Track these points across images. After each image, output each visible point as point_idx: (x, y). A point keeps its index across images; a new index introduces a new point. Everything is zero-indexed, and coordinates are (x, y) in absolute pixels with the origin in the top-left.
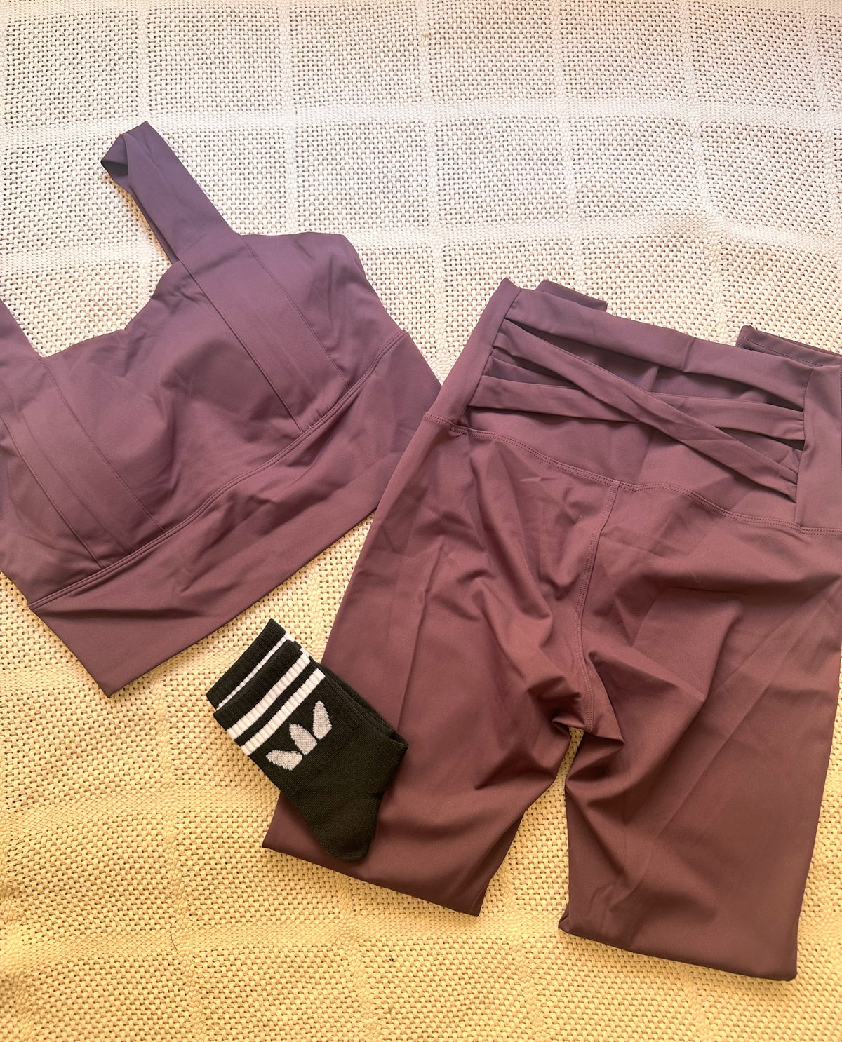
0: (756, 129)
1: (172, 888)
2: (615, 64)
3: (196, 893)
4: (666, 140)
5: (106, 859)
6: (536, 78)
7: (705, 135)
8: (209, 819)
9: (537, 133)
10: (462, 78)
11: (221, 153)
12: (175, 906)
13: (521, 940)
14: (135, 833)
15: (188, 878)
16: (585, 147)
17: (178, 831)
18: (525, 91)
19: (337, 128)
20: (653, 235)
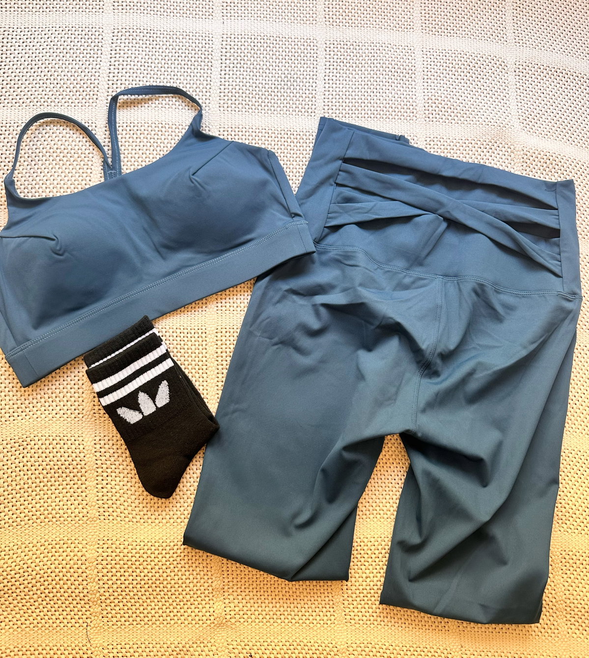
0: (553, 70)
1: (90, 596)
2: (457, 12)
3: (108, 601)
4: (490, 71)
5: (42, 572)
6: (400, 16)
7: (517, 70)
8: (122, 546)
9: (399, 57)
10: (347, 11)
11: (164, 47)
12: (92, 610)
13: (346, 645)
14: (65, 554)
15: (103, 590)
16: (432, 70)
17: (98, 554)
18: (392, 25)
19: (253, 37)
20: (476, 139)
